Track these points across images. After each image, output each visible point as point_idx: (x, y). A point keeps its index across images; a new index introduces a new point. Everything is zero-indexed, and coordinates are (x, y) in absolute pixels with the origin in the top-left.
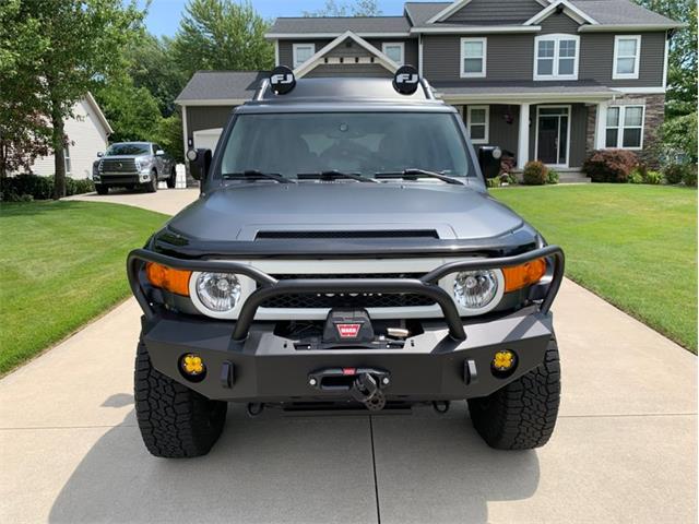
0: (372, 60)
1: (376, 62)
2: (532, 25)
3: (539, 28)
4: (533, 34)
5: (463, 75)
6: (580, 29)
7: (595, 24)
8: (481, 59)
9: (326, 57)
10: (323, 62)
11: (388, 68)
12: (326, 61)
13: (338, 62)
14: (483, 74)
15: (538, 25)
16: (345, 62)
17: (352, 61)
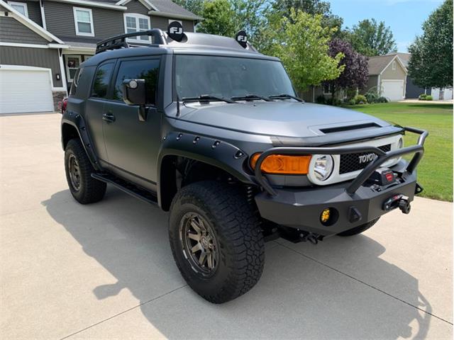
0: (6, 14)
1: (10, 15)
2: (121, 5)
3: (126, 8)
4: (122, 12)
5: (78, 33)
6: (149, 13)
7: (158, 11)
8: (90, 24)
14: (92, 35)
15: (124, 6)
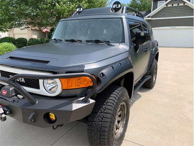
0: (184, 4)
9: (167, 5)
10: (166, 6)
11: (190, 6)
12: (167, 6)
13: (171, 6)
16: (173, 6)
17: (176, 5)
